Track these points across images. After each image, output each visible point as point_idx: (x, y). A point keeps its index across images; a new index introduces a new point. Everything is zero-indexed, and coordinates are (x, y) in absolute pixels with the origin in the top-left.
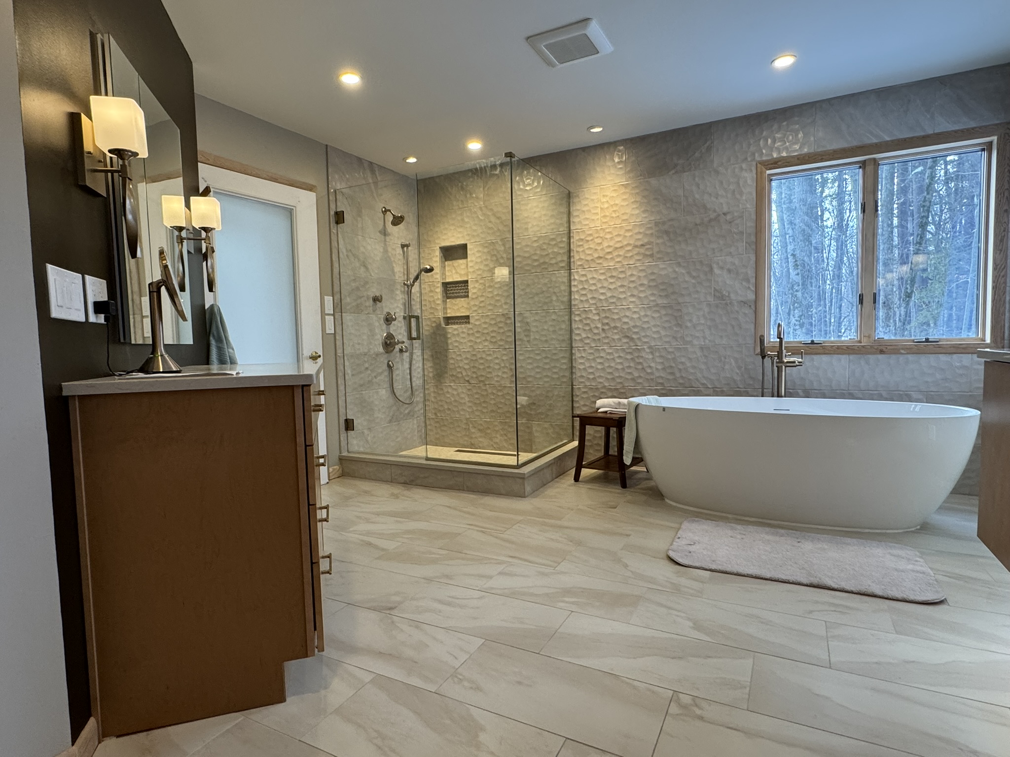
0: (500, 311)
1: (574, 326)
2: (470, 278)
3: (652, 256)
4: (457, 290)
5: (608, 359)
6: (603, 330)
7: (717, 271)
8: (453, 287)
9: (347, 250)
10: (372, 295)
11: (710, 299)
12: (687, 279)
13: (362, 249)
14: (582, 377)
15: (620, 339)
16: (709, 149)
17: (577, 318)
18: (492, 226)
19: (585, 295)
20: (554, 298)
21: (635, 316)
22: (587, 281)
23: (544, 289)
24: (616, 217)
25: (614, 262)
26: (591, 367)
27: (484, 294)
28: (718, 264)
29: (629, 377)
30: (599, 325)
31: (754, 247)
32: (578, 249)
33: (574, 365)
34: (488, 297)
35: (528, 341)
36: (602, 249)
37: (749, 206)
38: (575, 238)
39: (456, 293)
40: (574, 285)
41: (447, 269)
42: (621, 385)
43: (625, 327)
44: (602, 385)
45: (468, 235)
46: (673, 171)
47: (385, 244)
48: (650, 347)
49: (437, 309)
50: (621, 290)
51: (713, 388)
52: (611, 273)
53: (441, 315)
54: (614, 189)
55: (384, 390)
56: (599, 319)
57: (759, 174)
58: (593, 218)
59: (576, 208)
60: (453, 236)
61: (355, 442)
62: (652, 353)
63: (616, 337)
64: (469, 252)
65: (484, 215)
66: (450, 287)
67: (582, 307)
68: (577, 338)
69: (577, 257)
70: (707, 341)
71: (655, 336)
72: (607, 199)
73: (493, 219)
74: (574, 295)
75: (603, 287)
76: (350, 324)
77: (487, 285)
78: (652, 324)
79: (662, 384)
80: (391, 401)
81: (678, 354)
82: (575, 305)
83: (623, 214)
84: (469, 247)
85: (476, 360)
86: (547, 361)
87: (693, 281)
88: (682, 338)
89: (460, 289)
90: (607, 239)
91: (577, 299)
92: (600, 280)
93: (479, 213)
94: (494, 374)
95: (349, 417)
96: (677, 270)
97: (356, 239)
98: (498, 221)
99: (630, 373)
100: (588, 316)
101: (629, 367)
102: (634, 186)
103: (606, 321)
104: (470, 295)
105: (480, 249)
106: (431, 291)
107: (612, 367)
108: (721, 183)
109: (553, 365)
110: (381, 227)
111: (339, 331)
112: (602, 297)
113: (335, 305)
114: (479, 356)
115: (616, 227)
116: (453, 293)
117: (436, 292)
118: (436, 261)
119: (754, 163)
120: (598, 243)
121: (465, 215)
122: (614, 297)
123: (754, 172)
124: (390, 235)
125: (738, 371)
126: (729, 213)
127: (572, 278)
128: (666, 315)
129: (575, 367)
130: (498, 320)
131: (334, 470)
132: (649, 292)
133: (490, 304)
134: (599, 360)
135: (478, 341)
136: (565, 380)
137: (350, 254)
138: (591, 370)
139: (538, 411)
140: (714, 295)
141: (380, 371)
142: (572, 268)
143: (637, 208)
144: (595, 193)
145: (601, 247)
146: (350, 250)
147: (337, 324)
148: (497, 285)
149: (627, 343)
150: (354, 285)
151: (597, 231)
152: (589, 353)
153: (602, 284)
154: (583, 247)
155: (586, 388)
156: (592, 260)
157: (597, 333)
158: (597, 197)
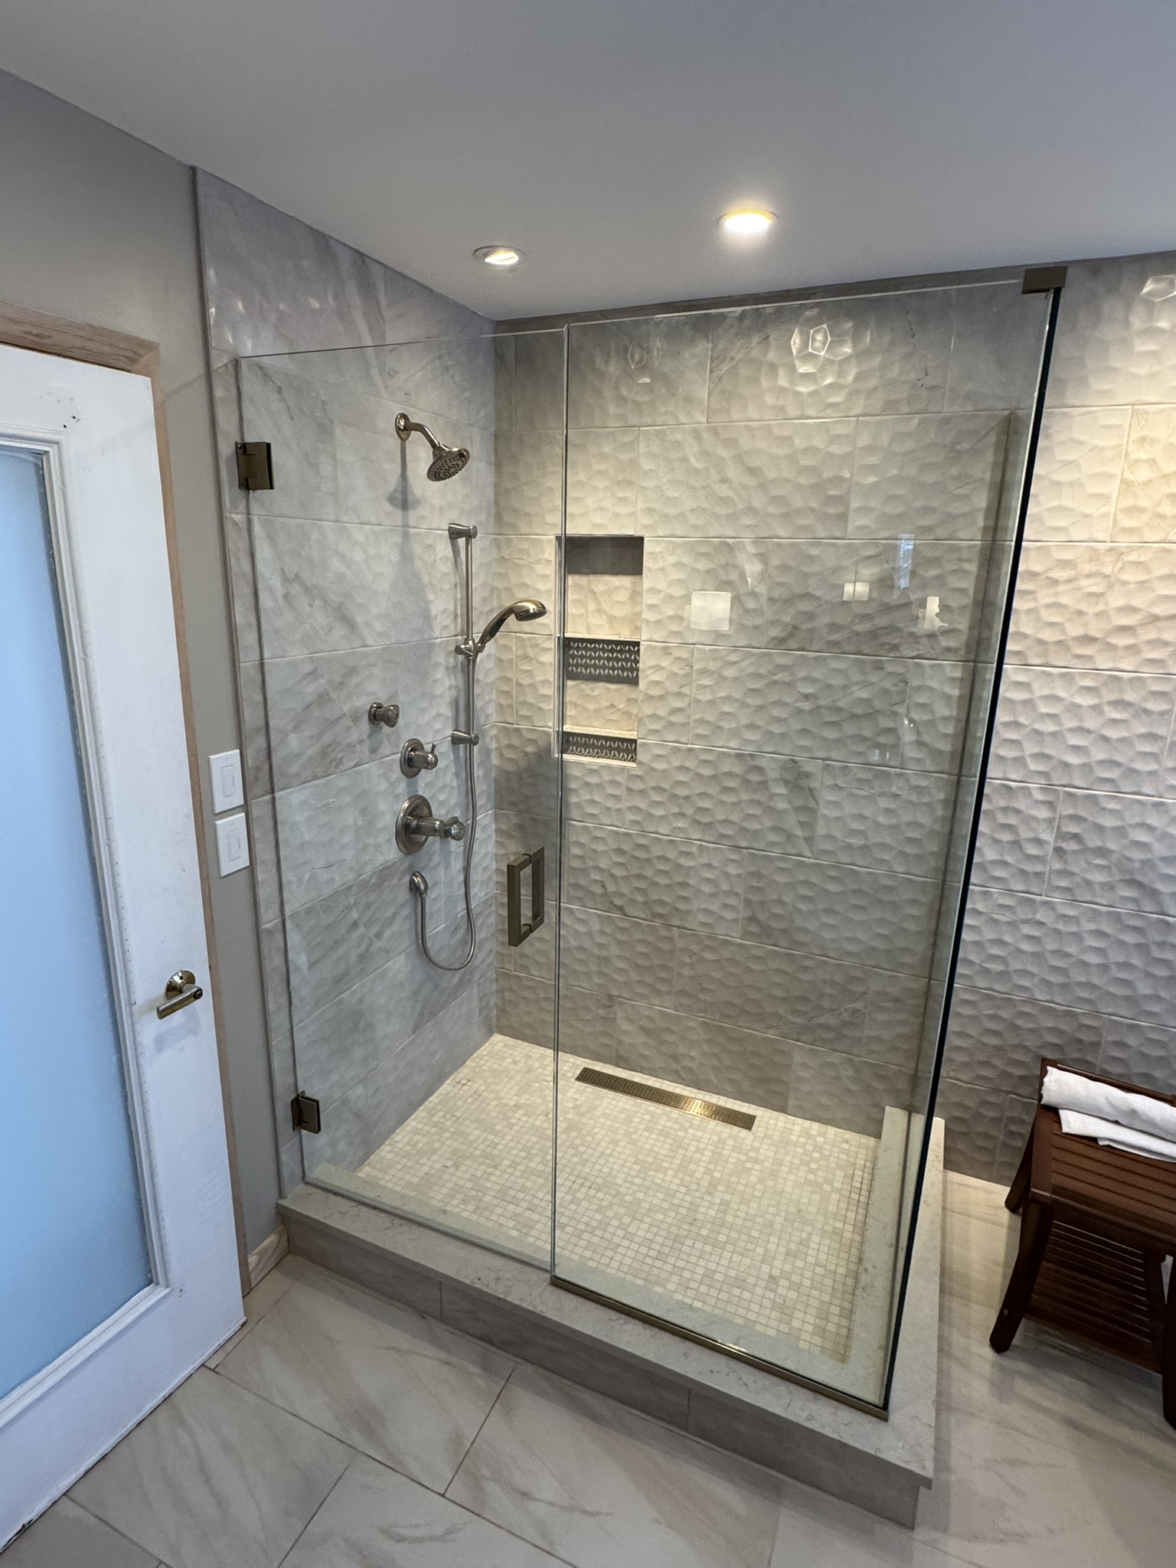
0: (732, 744)
2: (643, 637)
5: (1058, 932)
6: (1059, 851)
8: (587, 650)
9: (285, 579)
10: (364, 703)
13: (336, 564)
15: (1111, 887)
18: (730, 493)
19: (1016, 743)
20: (909, 737)
23: (878, 704)
25: (1136, 658)
26: (1001, 942)
27: (685, 690)
29: (1120, 991)
30: (1048, 837)
34: (697, 701)
35: (809, 840)
36: (1101, 614)
39: (595, 667)
42: (1088, 1007)
43: (1137, 855)
45: (649, 511)
47: (406, 535)
49: (539, 708)
50: (1147, 748)
52: (1121, 691)
53: (550, 727)
55: (402, 959)
56: (1050, 821)
58: (1086, 510)
60: (602, 509)
63: (1098, 877)
64: (647, 563)
65: (705, 454)
66: (580, 653)
67: (1000, 775)
73: (733, 472)
75: (1080, 730)
76: (299, 817)
77: (696, 667)
80: (420, 975)
84: (648, 547)
85: (648, 860)
86: (859, 901)
90: (1125, 583)
92: (1079, 706)
93: (691, 449)
94: (695, 905)
95: (303, 1089)
97: (315, 536)
98: (751, 482)
99: (1127, 983)
100: (1016, 805)
101: (1127, 966)
103: (1073, 829)
104: (643, 681)
105: (685, 560)
107: (1067, 955)
109: (876, 914)
110: (393, 482)
111: (265, 854)
112: (1074, 760)
113: (250, 772)
114: (656, 851)
115: (1167, 550)
116: (586, 666)
117: (542, 664)
118: (544, 577)
120: (1091, 594)
121: (642, 449)
122: (1116, 763)
124: (418, 502)
130: (724, 768)
133: (701, 721)
134: (1027, 930)
135: (659, 812)
137: (296, 589)
138: (995, 951)
139: (816, 1021)
144: (1109, 427)
145: (1100, 607)
146: (297, 575)
147: (257, 834)
148: (729, 673)
149: (1135, 900)
150: (311, 689)
151: (1094, 556)
152: (1001, 906)
153: (1081, 720)
154: (1035, 599)
155: (973, 992)
156: (1060, 643)
157: (1036, 857)
158: (1115, 442)
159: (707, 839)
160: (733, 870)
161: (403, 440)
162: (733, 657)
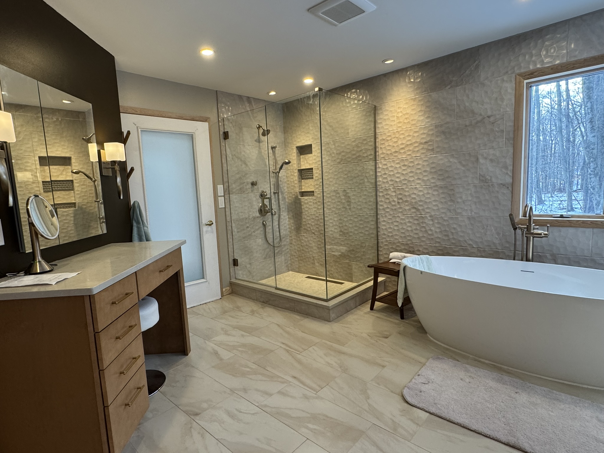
0: (333, 188)
1: (379, 199)
2: (314, 166)
3: (432, 150)
4: (308, 174)
5: (401, 223)
6: (398, 202)
7: (481, 161)
8: (305, 172)
9: (232, 155)
10: (250, 181)
11: (476, 182)
12: (459, 166)
13: (243, 153)
14: (384, 234)
15: (410, 210)
16: (477, 67)
17: (381, 194)
19: (386, 178)
20: (366, 180)
21: (421, 194)
22: (387, 168)
23: (360, 174)
24: (407, 123)
25: (406, 155)
26: (390, 228)
28: (482, 155)
29: (416, 236)
30: (396, 199)
31: (512, 142)
32: (381, 146)
33: (379, 226)
34: (325, 179)
35: (350, 209)
36: (397, 146)
37: (508, 109)
38: (379, 138)
39: (307, 176)
40: (379, 172)
41: (301, 160)
43: (414, 201)
44: (397, 241)
45: (313, 138)
46: (449, 87)
47: (260, 148)
48: (430, 216)
49: (295, 187)
50: (411, 175)
51: (477, 248)
52: (404, 162)
53: (297, 190)
54: (406, 102)
55: (260, 240)
56: (396, 195)
57: (517, 84)
58: (391, 124)
59: (380, 117)
60: (304, 139)
61: (240, 272)
62: (432, 220)
63: (407, 208)
64: (313, 150)
66: (304, 172)
67: (384, 186)
68: (381, 208)
69: (380, 152)
70: (473, 213)
71: (435, 208)
72: (401, 110)
74: (379, 178)
75: (398, 173)
76: (235, 201)
77: (324, 171)
78: (433, 199)
79: (439, 242)
80: (266, 246)
81: (451, 222)
82: (379, 185)
83: (412, 120)
84: (313, 146)
85: (318, 220)
86: (361, 222)
87: (463, 168)
88: (454, 210)
89: (310, 174)
90: (401, 138)
91: (381, 181)
92: (397, 167)
95: (236, 258)
96: (451, 160)
97: (239, 148)
98: (331, 129)
99: (416, 234)
100: (388, 193)
101: (416, 229)
102: (420, 99)
103: (400, 197)
104: (314, 177)
105: (320, 148)
106: (292, 175)
107: (404, 229)
108: (486, 92)
109: (365, 225)
110: (256, 137)
111: (228, 206)
112: (398, 180)
113: (225, 190)
114: (320, 217)
115: (407, 130)
116: (305, 176)
117: (295, 176)
118: (294, 156)
119: (514, 75)
120: (395, 142)
122: (406, 179)
123: (514, 82)
124: (263, 141)
125: (497, 237)
126: (492, 116)
127: (378, 166)
128: (443, 193)
129: (380, 228)
130: (332, 194)
131: (226, 290)
132: (430, 177)
133: (326, 184)
134: (395, 224)
135: (319, 207)
136: (373, 236)
137: (234, 157)
138: (390, 230)
139: (357, 255)
140: (479, 179)
141: (257, 228)
142: (378, 159)
143: (422, 115)
144: (393, 106)
145: (397, 144)
146: (235, 155)
147: (226, 202)
148: (331, 171)
149: (415, 212)
150: (238, 176)
151: (394, 133)
152: (389, 219)
153: (398, 170)
154: (385, 145)
155: (387, 242)
156: (391, 154)
157: (394, 205)
158: (394, 109)
159: (330, 212)
160: (336, 219)
161: (259, 130)
162: (331, 168)
